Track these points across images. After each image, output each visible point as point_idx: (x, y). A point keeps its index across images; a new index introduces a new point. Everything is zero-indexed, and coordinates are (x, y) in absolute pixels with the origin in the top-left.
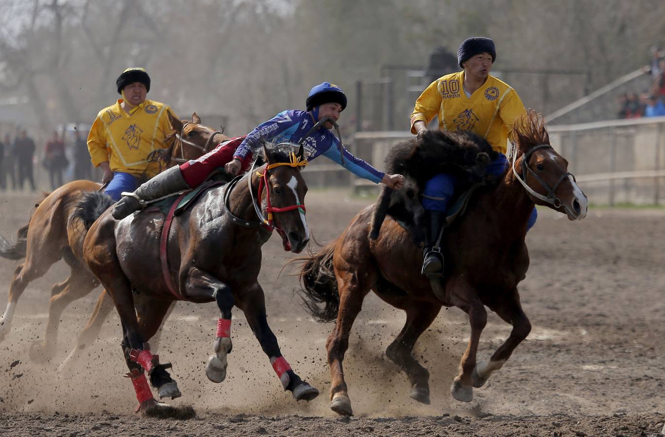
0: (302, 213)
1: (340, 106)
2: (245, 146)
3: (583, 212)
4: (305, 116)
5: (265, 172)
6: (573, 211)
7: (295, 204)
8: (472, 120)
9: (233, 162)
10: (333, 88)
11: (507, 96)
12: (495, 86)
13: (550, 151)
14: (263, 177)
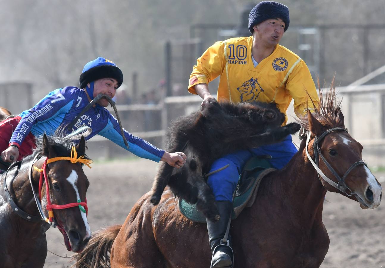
0: (83, 211)
1: (115, 82)
2: (20, 131)
3: (376, 200)
4: (78, 93)
5: (45, 165)
6: (366, 199)
7: (76, 200)
8: (257, 90)
9: (10, 149)
10: (108, 63)
11: (296, 67)
12: (284, 57)
13: (344, 135)
14: (42, 172)
